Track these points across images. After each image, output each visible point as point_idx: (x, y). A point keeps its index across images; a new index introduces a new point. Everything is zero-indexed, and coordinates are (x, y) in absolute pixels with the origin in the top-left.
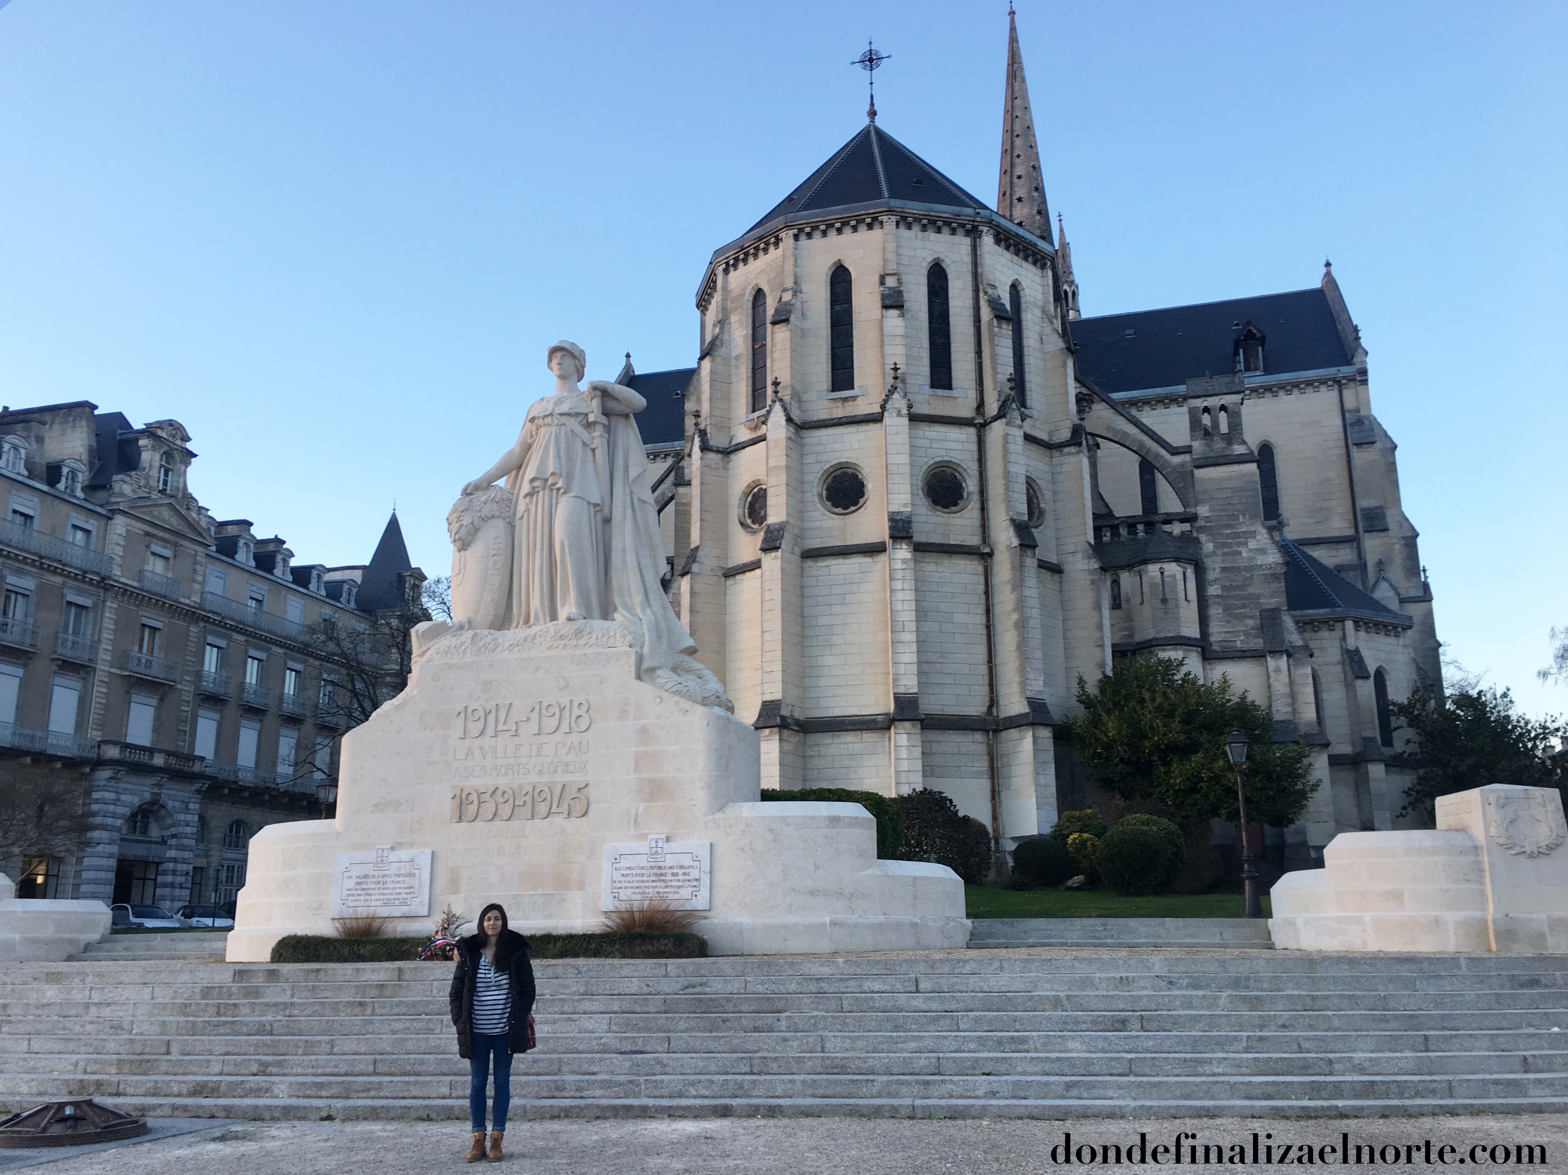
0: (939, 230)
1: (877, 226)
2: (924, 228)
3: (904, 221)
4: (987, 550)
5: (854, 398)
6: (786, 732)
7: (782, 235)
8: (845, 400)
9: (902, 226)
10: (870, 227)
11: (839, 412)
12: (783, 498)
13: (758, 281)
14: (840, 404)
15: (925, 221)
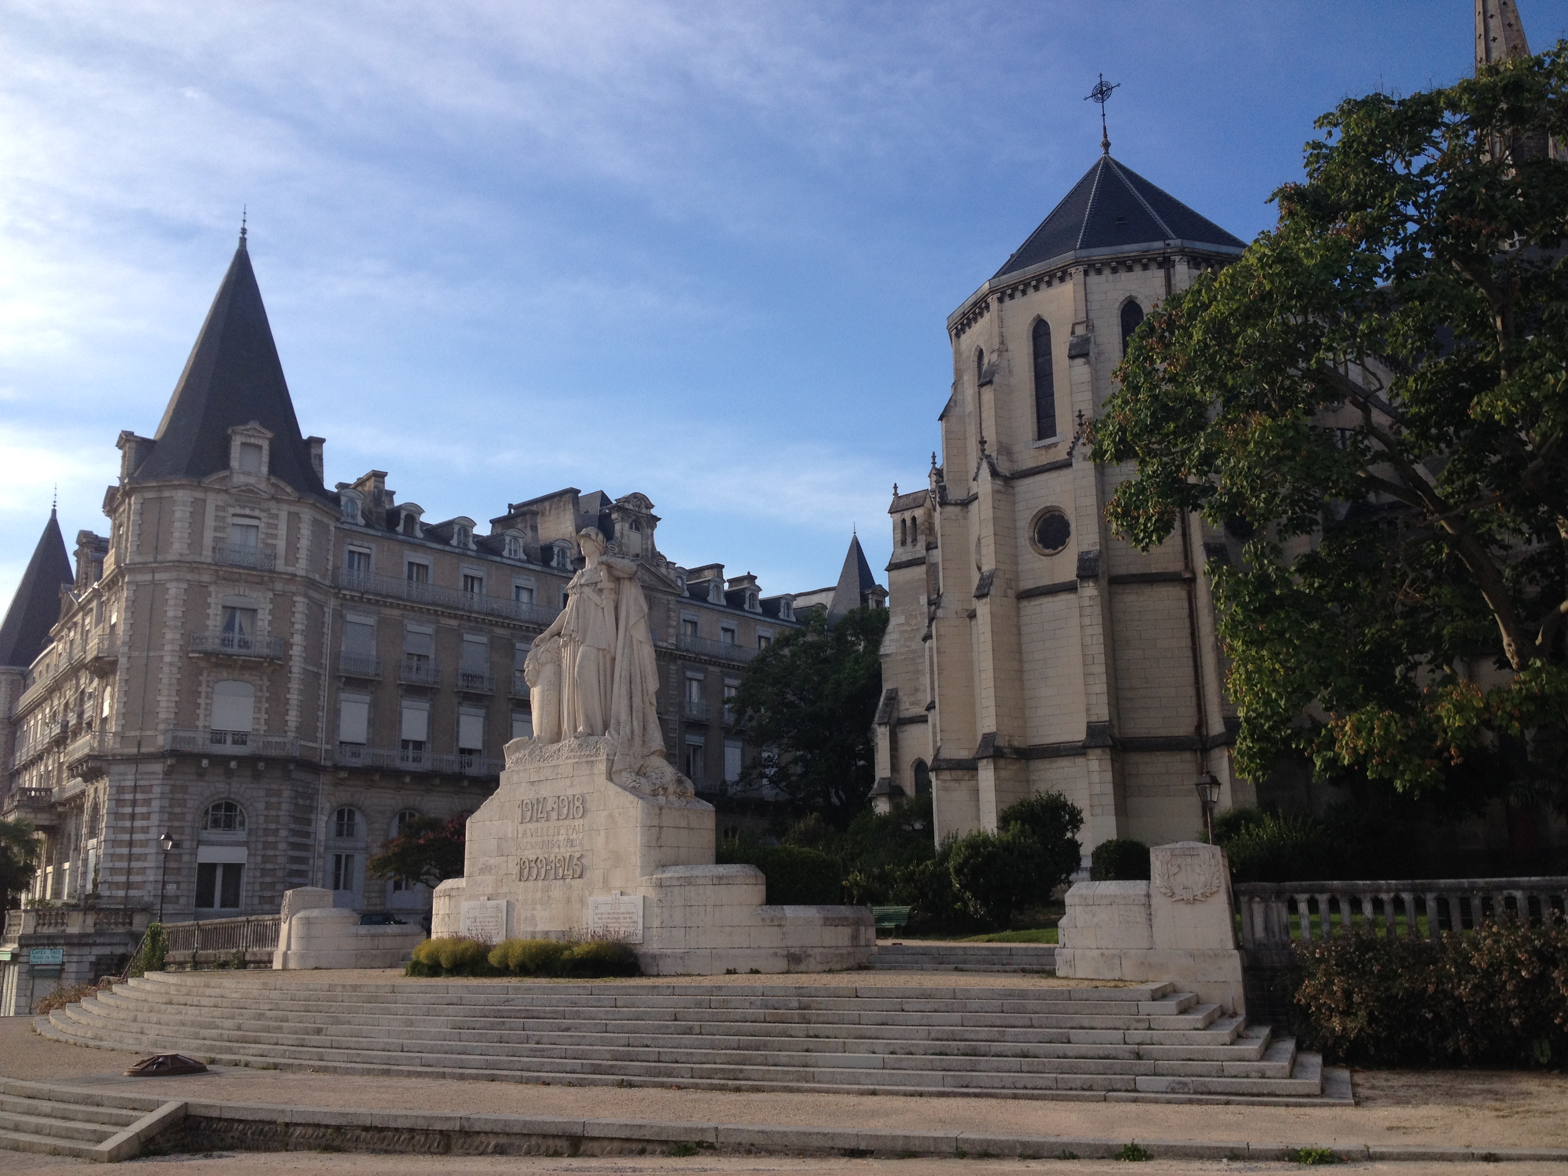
0: (1130, 269)
1: (1068, 278)
2: (1114, 271)
3: (1092, 268)
4: (1187, 575)
5: (1055, 445)
6: (1002, 763)
7: (989, 300)
8: (1048, 447)
9: (1092, 274)
10: (1062, 280)
11: (1045, 458)
12: (992, 547)
13: (978, 343)
14: (1043, 452)
15: (1114, 264)
